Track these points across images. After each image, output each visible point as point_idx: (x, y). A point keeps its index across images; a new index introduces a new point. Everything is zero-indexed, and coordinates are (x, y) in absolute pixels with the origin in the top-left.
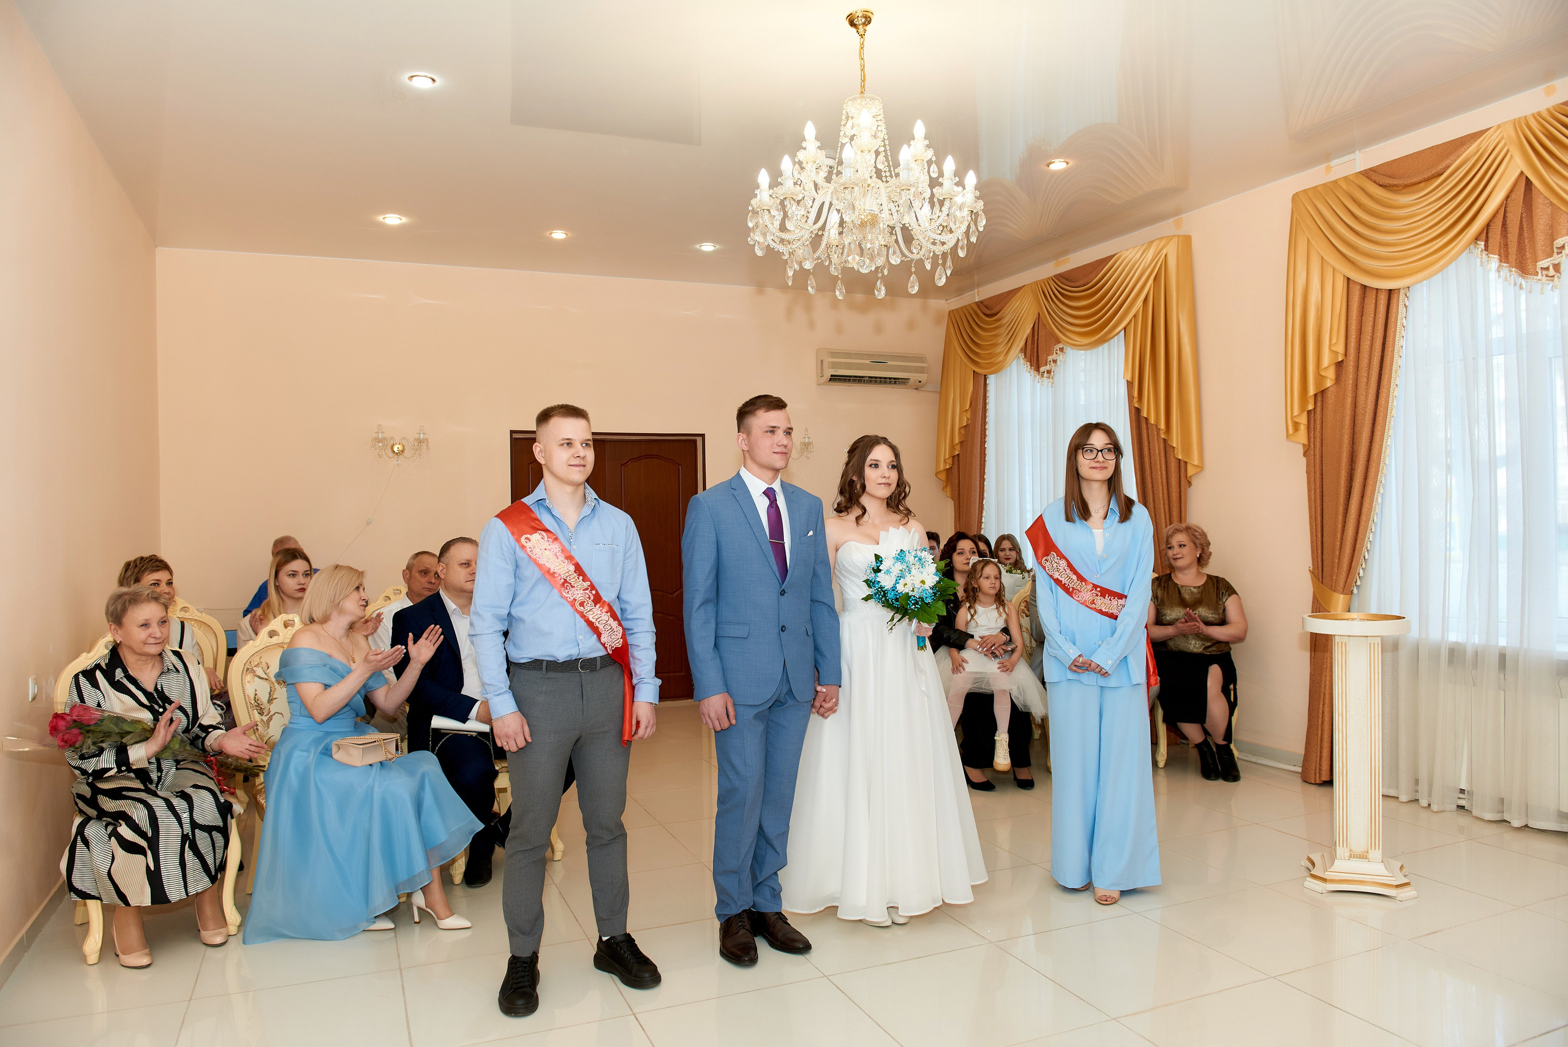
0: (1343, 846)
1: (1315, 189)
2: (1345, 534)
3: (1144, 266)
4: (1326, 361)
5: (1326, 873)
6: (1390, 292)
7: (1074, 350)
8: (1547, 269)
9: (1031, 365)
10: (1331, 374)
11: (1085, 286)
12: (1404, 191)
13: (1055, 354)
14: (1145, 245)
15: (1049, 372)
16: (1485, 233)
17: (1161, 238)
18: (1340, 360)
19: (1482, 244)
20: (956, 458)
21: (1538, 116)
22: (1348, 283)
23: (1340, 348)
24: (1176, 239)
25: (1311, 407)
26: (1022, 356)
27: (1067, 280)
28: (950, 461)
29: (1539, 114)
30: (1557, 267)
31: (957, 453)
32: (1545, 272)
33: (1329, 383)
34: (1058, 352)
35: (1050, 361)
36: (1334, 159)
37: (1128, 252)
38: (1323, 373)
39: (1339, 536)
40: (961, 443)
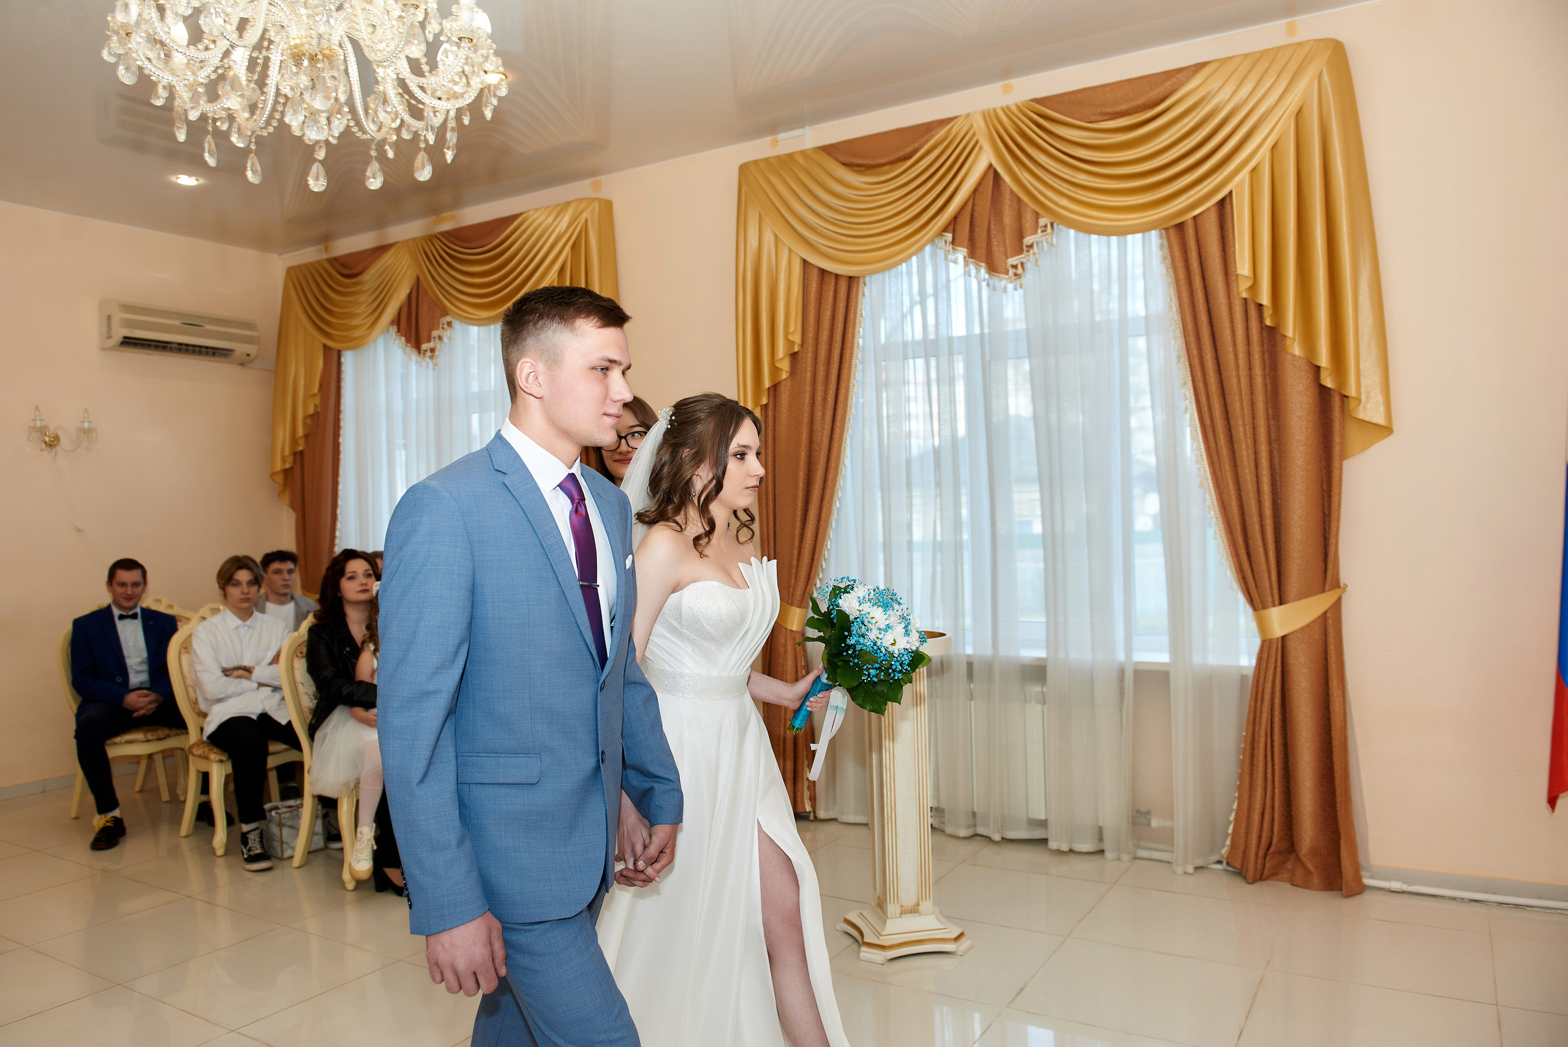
0: (894, 903)
1: (767, 160)
2: (804, 541)
3: (560, 231)
4: (781, 352)
5: (881, 938)
6: (851, 278)
7: (465, 326)
8: (1015, 267)
9: (408, 341)
10: (785, 366)
11: (481, 247)
12: (868, 172)
13: (441, 329)
14: (560, 206)
15: (433, 350)
16: (952, 225)
17: (581, 200)
18: (796, 350)
19: (949, 236)
20: (298, 456)
21: (1007, 110)
22: (804, 266)
23: (797, 338)
24: (597, 205)
25: (764, 401)
26: (393, 329)
27: (457, 239)
28: (290, 459)
29: (1008, 107)
30: (1022, 264)
31: (301, 448)
32: (1014, 270)
33: (784, 376)
34: (445, 326)
35: (435, 338)
36: (781, 132)
37: (537, 214)
38: (778, 365)
39: (797, 543)
40: (306, 436)
